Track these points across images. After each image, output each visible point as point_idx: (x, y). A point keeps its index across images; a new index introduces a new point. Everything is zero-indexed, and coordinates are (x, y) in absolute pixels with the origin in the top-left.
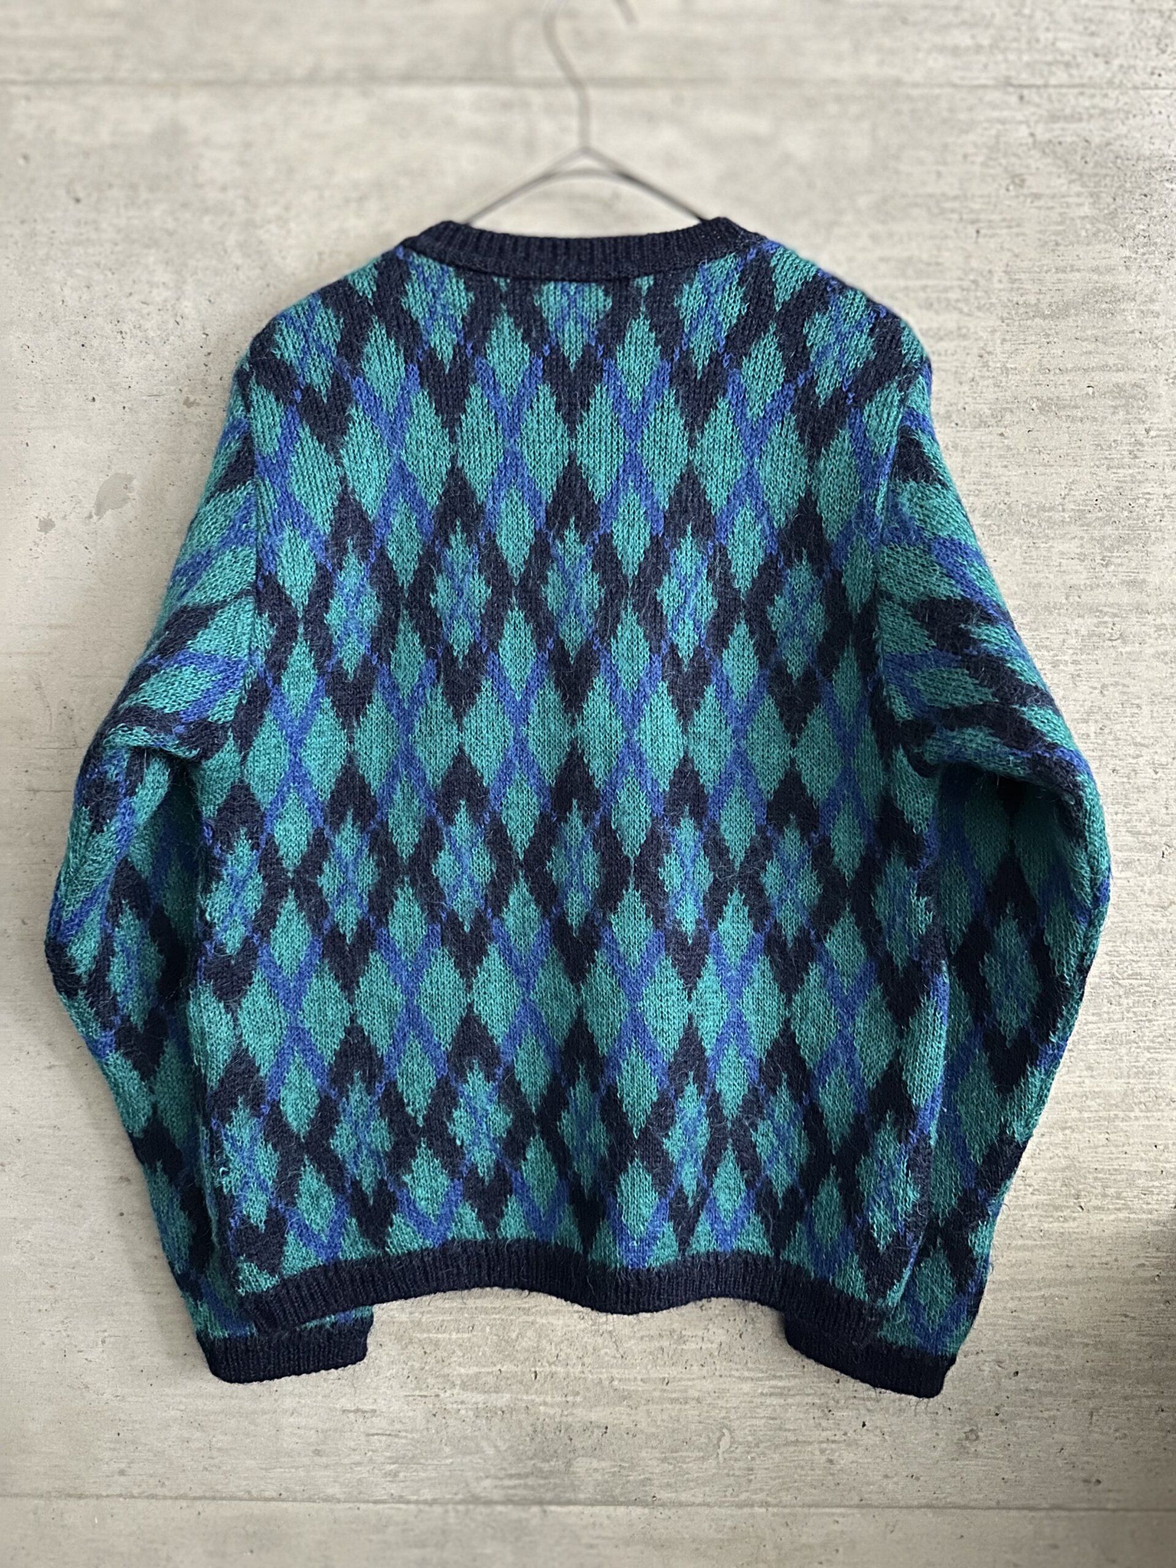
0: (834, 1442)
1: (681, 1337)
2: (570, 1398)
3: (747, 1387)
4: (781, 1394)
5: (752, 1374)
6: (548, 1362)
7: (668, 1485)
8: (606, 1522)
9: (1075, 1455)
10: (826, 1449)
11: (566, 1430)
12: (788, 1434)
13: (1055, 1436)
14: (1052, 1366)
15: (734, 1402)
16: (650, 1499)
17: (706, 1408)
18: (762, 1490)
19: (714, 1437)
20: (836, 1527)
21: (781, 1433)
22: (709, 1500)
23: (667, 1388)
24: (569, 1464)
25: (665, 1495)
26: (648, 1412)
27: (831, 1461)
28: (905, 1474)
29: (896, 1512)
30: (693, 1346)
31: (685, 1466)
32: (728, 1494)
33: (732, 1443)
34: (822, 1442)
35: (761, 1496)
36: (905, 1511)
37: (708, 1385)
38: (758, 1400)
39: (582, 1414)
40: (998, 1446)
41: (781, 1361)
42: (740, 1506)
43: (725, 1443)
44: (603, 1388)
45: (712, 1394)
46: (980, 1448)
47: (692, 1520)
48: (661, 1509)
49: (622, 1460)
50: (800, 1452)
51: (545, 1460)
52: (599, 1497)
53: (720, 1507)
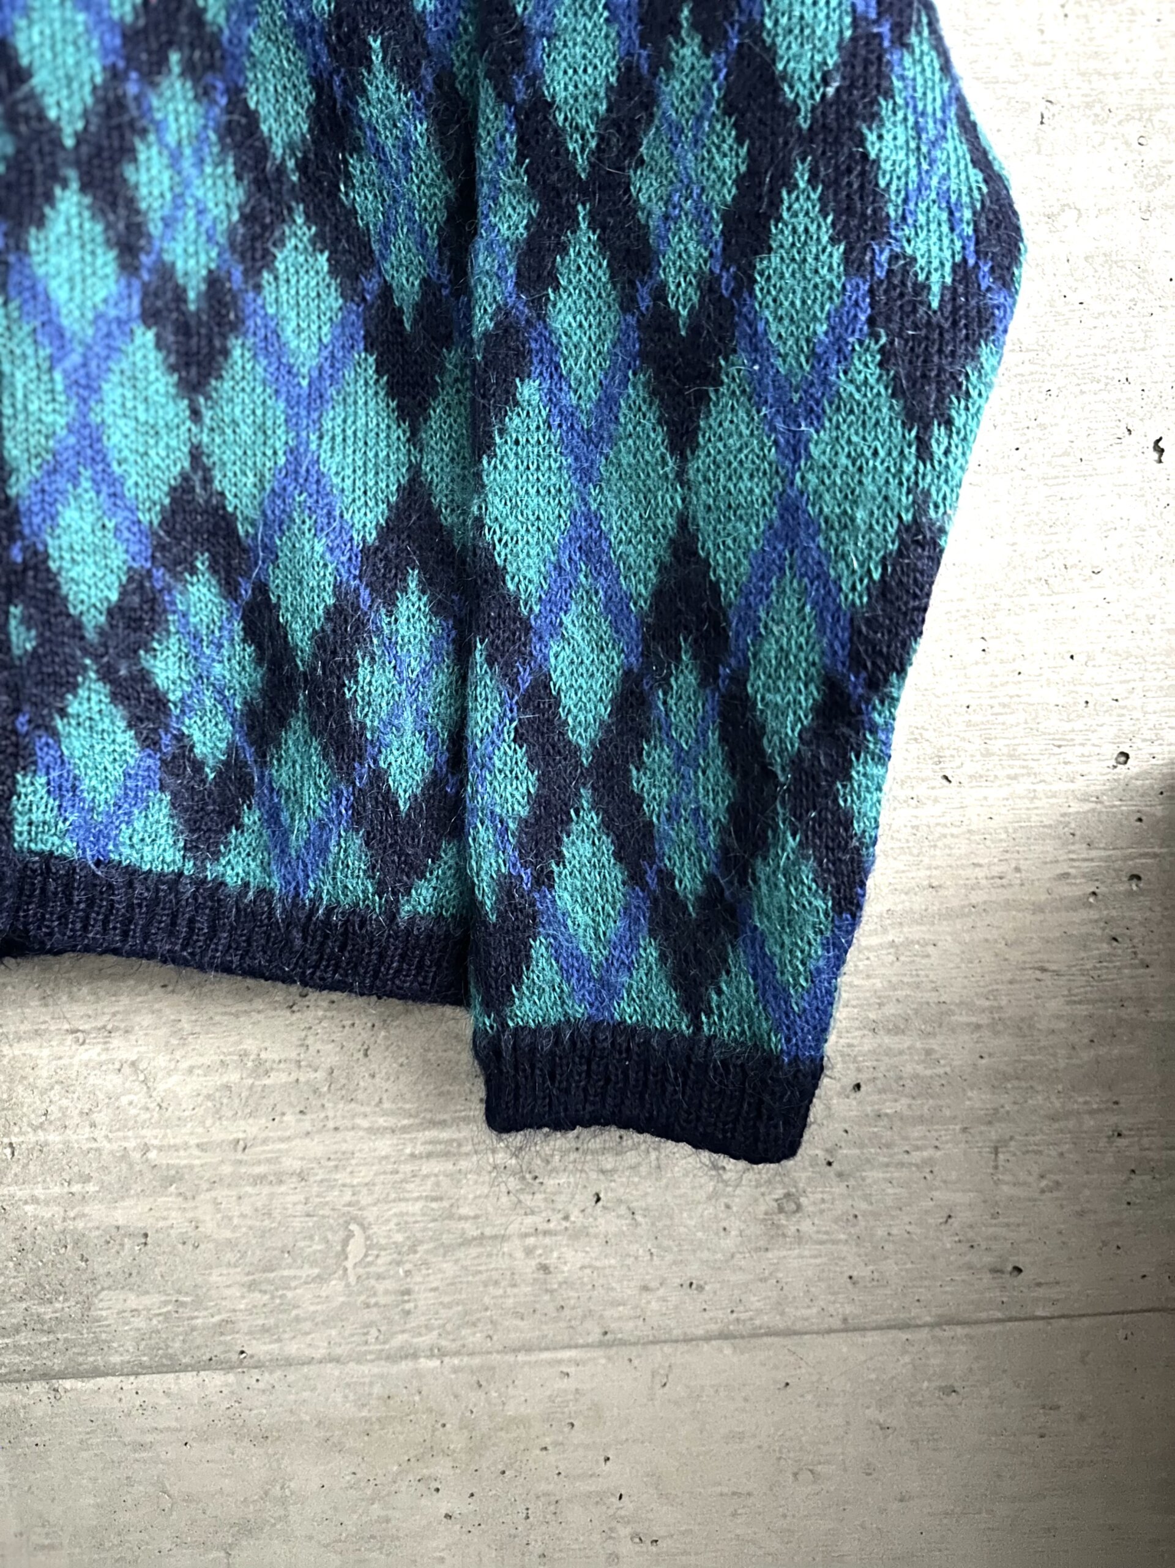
0: (546, 1233)
1: (259, 1063)
2: (76, 1188)
3: (384, 1145)
4: (447, 1154)
5: (390, 1122)
6: (30, 1125)
7: (265, 1329)
8: (164, 1401)
9: (971, 1226)
10: (535, 1247)
11: (76, 1243)
12: (467, 1225)
13: (936, 1194)
14: (920, 1069)
15: (364, 1174)
16: (234, 1357)
17: (315, 1189)
18: (429, 1328)
19: (336, 1238)
20: (565, 1384)
21: (453, 1224)
22: (339, 1351)
23: (244, 1157)
24: (87, 1304)
25: (260, 1348)
26: (216, 1203)
27: (545, 1268)
28: (678, 1281)
29: (667, 1349)
30: (284, 1078)
31: (290, 1294)
32: (371, 1339)
33: (369, 1248)
34: (526, 1235)
35: (425, 1340)
36: (683, 1347)
37: (316, 1147)
38: (407, 1168)
39: (96, 1211)
40: (836, 1221)
41: (441, 1094)
42: (392, 1358)
43: (356, 1248)
44: (131, 1166)
45: (324, 1162)
46: (806, 1226)
47: (314, 1389)
48: (256, 1374)
49: (179, 1292)
50: (490, 1255)
51: (42, 1301)
52: (145, 1359)
53: (359, 1362)
